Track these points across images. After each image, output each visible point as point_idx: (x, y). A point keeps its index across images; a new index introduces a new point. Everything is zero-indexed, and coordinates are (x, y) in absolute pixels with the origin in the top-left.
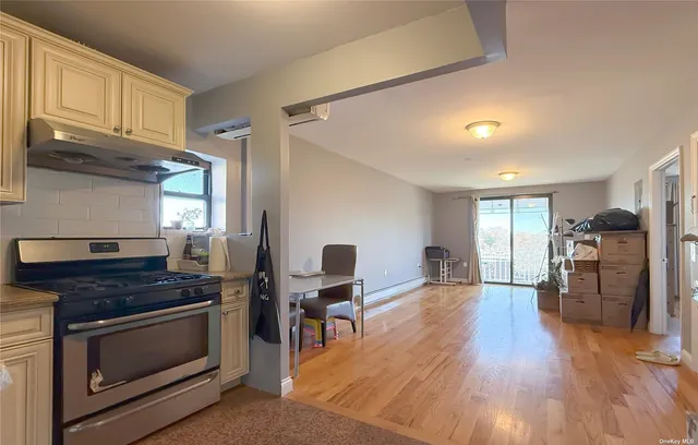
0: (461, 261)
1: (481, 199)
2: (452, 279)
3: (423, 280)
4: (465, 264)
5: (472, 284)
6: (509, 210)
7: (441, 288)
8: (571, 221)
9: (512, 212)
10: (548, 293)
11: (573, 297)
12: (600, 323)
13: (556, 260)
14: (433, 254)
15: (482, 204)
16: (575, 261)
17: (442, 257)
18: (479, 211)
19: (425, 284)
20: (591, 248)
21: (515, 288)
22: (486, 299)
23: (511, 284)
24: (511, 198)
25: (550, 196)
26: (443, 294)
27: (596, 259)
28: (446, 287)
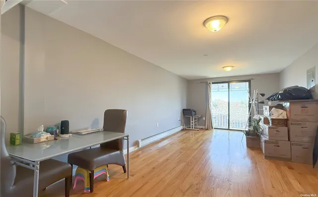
0: (202, 117)
1: (213, 83)
2: (197, 127)
3: (181, 128)
4: (204, 119)
5: (207, 129)
6: (228, 90)
7: (191, 131)
8: (263, 95)
9: (229, 91)
10: (253, 137)
11: (273, 143)
12: (290, 160)
13: (256, 117)
14: (187, 114)
15: (213, 86)
16: (272, 119)
17: (192, 115)
18: (212, 90)
19: (183, 130)
20: (281, 111)
21: (231, 132)
22: (215, 137)
23: (229, 129)
24: (228, 82)
25: (249, 81)
26: (192, 136)
27: (286, 118)
28: (194, 132)
